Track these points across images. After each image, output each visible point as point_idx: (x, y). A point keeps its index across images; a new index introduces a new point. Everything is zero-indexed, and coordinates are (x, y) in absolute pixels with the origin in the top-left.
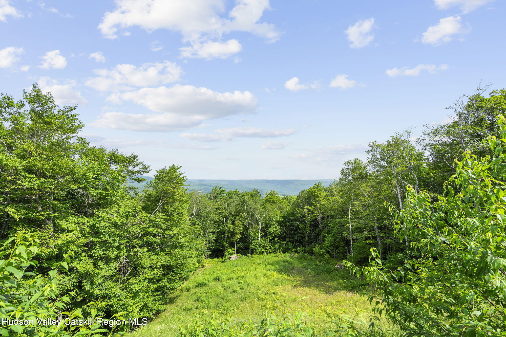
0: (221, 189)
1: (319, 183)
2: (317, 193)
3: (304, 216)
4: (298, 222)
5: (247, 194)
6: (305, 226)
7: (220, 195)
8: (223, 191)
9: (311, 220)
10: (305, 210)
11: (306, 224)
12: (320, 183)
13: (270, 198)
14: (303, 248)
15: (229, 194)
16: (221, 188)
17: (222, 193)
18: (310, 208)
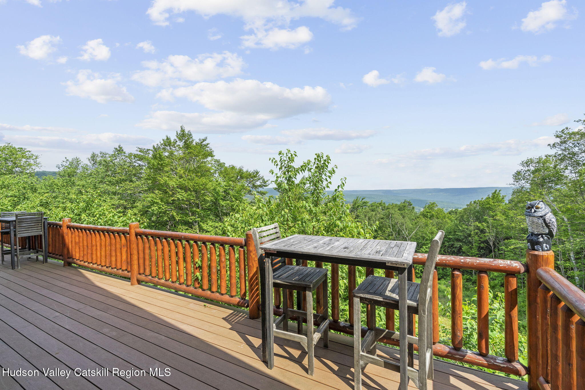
0: (363, 201)
1: (496, 191)
2: (491, 205)
3: (470, 235)
4: (460, 242)
5: (394, 206)
6: (471, 248)
7: (361, 208)
8: (365, 203)
9: (480, 241)
10: (472, 228)
11: (472, 245)
12: (498, 191)
13: (428, 212)
14: (468, 277)
15: (372, 206)
16: (363, 199)
17: (364, 206)
18: (479, 225)
